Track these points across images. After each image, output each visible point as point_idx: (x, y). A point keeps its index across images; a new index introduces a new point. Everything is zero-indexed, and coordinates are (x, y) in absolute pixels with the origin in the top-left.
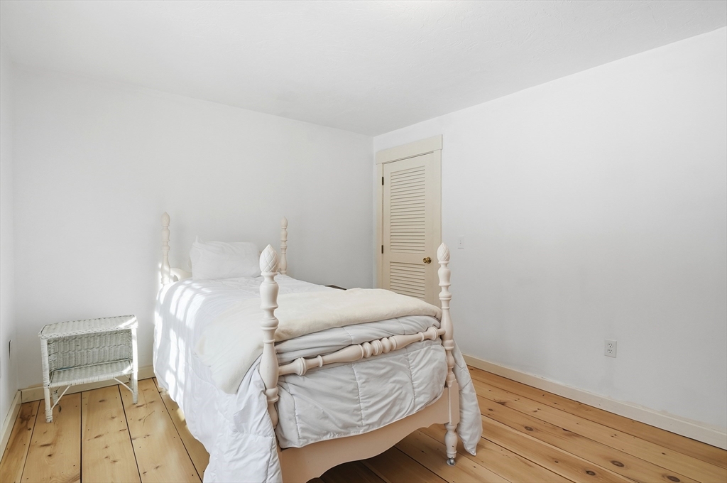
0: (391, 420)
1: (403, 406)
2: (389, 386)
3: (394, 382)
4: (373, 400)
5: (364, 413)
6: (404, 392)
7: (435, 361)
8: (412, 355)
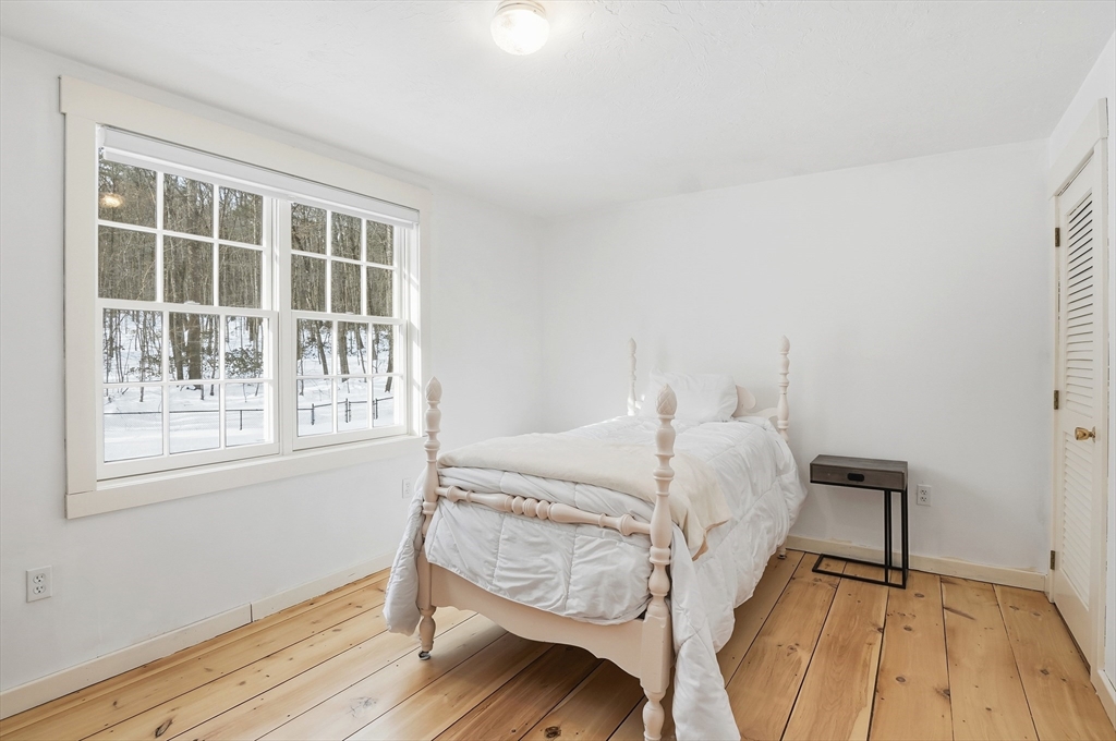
0: (528, 602)
1: (549, 596)
2: (538, 562)
3: (546, 560)
4: (510, 565)
5: (497, 572)
6: (555, 580)
7: (613, 564)
8: (581, 540)
